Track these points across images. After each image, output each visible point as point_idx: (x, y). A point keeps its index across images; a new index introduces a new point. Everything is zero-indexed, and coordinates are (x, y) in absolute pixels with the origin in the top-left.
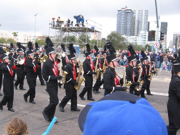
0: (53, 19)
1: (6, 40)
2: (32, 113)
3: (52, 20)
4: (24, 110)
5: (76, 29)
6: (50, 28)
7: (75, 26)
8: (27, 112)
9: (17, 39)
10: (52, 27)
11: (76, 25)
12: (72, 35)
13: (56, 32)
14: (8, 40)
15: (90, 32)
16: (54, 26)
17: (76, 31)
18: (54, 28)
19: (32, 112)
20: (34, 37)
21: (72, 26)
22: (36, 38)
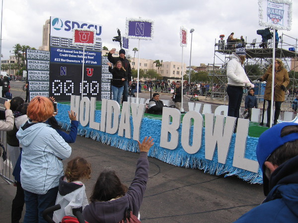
0: (222, 36)
1: (145, 73)
2: (187, 188)
3: (220, 39)
4: (174, 181)
5: (261, 52)
6: (215, 51)
7: (259, 48)
8: (180, 185)
9: (162, 71)
10: (220, 50)
11: (260, 46)
12: (252, 64)
13: (226, 58)
14: (147, 73)
15: (286, 57)
16: (222, 48)
17: (261, 56)
18: (222, 52)
19: (187, 186)
20: (188, 67)
21: (254, 47)
22: (191, 69)
